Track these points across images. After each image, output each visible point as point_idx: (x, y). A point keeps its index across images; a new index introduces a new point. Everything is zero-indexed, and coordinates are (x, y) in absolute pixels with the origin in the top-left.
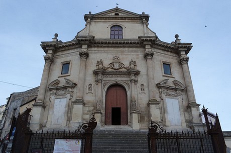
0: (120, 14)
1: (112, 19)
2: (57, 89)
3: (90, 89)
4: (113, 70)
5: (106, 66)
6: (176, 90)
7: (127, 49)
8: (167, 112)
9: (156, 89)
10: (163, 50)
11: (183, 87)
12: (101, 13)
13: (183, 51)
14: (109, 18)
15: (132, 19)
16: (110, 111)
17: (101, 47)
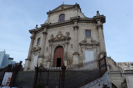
0: (64, 7)
1: (60, 11)
2: (35, 52)
3: (47, 50)
4: (58, 39)
5: (54, 37)
6: (92, 45)
7: (65, 26)
8: (85, 59)
9: (79, 46)
10: (86, 23)
11: (97, 43)
12: (54, 10)
13: (99, 20)
14: (58, 11)
15: (70, 9)
16: (56, 60)
17: (53, 28)
